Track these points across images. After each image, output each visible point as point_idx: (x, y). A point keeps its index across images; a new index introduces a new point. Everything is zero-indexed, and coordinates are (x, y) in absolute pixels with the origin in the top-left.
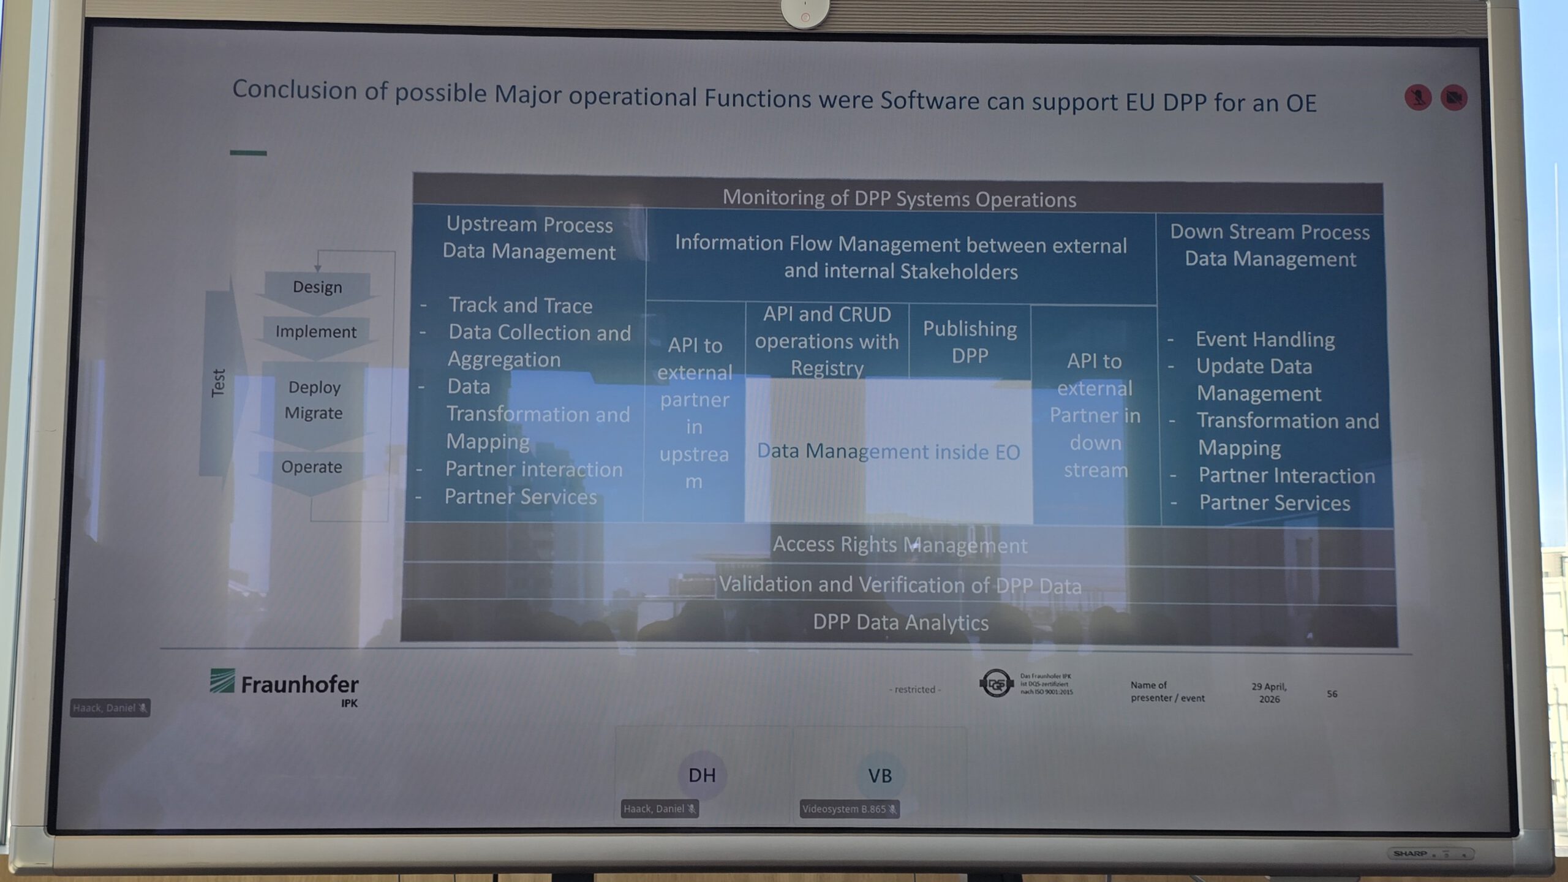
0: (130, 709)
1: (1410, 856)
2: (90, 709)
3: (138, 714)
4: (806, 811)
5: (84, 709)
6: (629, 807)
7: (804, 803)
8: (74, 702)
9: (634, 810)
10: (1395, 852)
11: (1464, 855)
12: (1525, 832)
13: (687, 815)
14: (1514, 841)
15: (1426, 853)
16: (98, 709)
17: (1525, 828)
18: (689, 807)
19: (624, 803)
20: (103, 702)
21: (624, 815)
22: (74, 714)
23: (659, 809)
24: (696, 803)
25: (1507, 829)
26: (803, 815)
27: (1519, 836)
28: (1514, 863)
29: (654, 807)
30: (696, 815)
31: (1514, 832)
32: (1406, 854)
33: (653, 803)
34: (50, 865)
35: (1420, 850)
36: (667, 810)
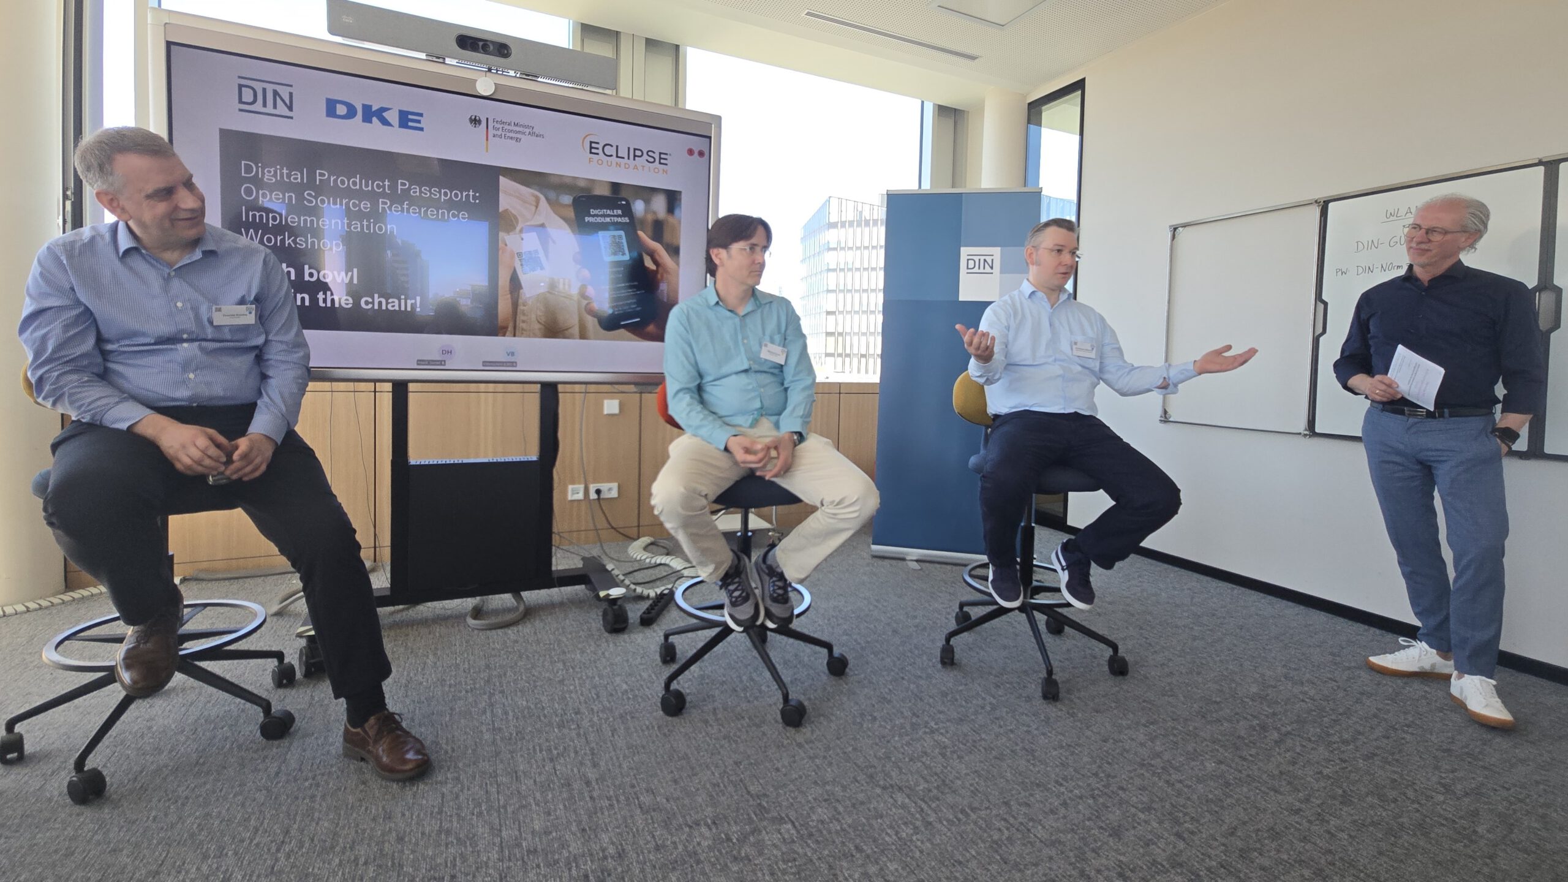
4: (484, 364)
7: (482, 362)
9: (421, 363)
13: (441, 365)
18: (442, 362)
19: (418, 362)
21: (418, 364)
23: (431, 363)
24: (444, 360)
30: (445, 365)
33: (429, 360)
36: (434, 364)
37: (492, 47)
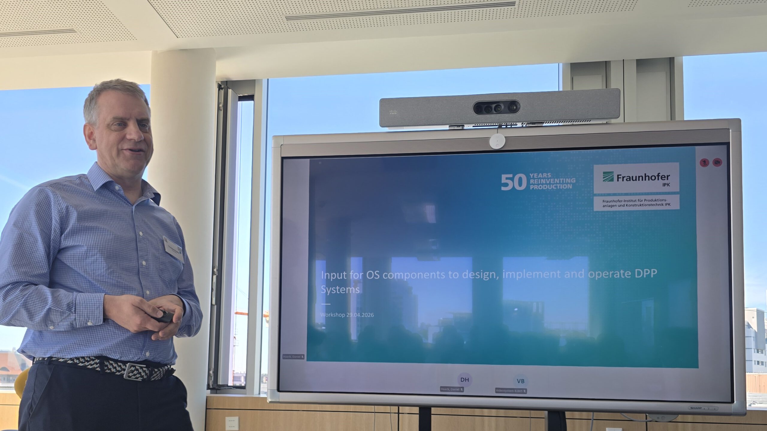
0: (299, 357)
1: (696, 409)
2: (288, 357)
3: (301, 358)
4: (497, 391)
5: (286, 357)
6: (443, 388)
7: (496, 389)
8: (283, 355)
9: (444, 389)
10: (691, 408)
11: (715, 409)
12: (736, 402)
13: (460, 391)
14: (732, 405)
15: (701, 408)
16: (290, 357)
17: (736, 401)
18: (461, 389)
19: (441, 387)
20: (292, 355)
21: (441, 391)
22: (283, 358)
23: (452, 389)
24: (463, 388)
25: (730, 401)
26: (496, 392)
27: (734, 403)
28: (732, 412)
29: (450, 388)
30: (463, 392)
31: (732, 402)
32: (695, 408)
33: (450, 387)
34: (278, 401)
35: (700, 407)
36: (454, 390)
37: (503, 107)
